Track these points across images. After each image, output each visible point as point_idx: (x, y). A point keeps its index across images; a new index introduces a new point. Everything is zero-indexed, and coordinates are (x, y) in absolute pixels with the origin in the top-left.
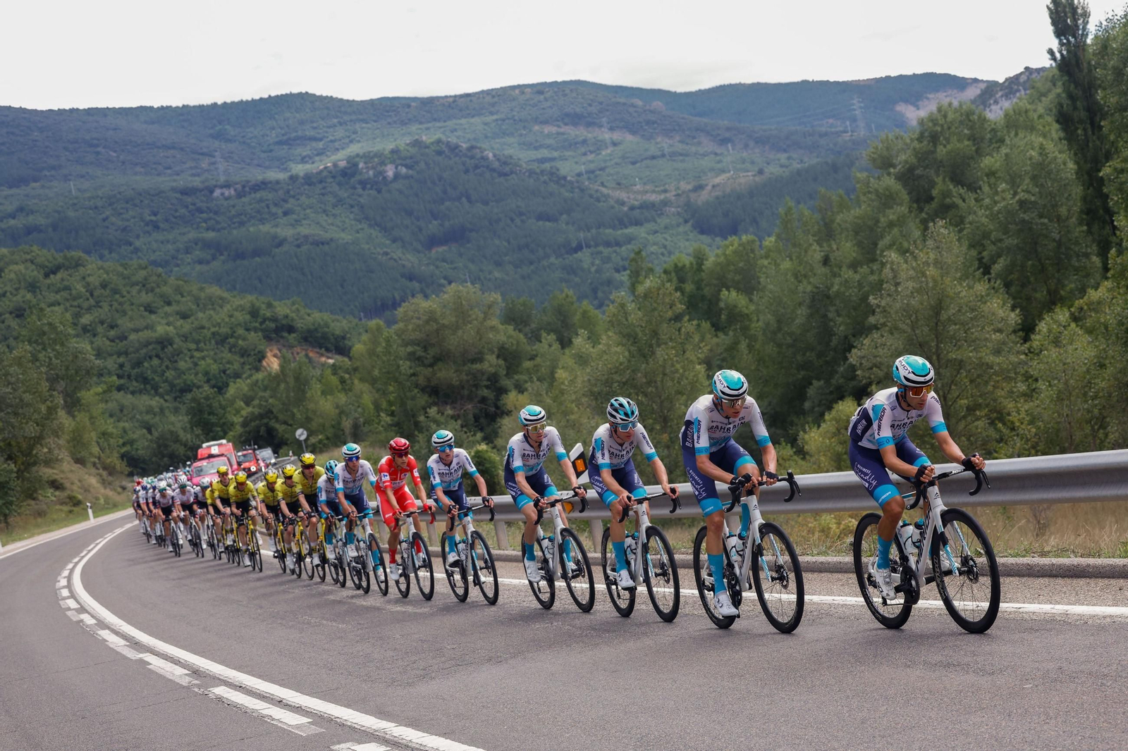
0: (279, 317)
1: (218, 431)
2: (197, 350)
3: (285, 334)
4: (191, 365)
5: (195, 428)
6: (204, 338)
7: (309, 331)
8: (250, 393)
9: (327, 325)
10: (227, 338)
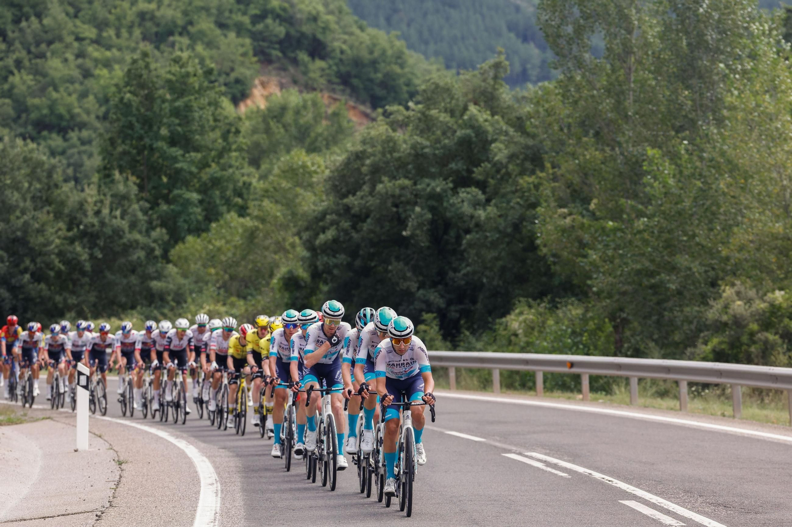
0: (299, 16)
1: (188, 203)
2: (97, 42)
3: (303, 56)
4: (76, 73)
5: (117, 175)
6: (118, 19)
7: (357, 63)
8: (261, 138)
9: (399, 58)
10: (171, 33)
